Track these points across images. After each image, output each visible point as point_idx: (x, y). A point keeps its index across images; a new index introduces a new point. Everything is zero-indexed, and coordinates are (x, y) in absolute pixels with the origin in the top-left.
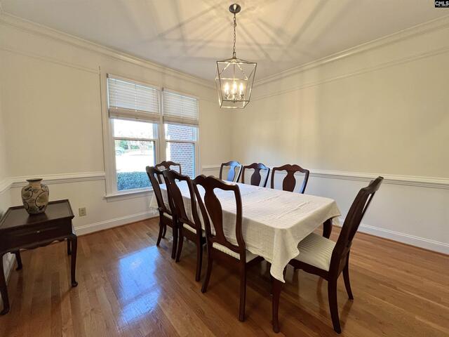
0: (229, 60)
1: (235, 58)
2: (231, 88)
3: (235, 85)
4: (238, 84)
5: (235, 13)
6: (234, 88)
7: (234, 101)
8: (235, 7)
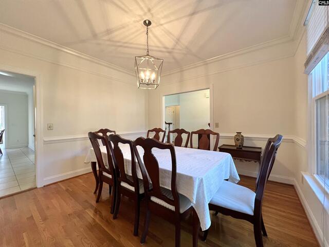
0: (144, 56)
1: (148, 55)
2: (145, 76)
3: (148, 73)
4: (152, 73)
5: (148, 26)
6: (147, 75)
7: (148, 84)
8: (147, 22)
